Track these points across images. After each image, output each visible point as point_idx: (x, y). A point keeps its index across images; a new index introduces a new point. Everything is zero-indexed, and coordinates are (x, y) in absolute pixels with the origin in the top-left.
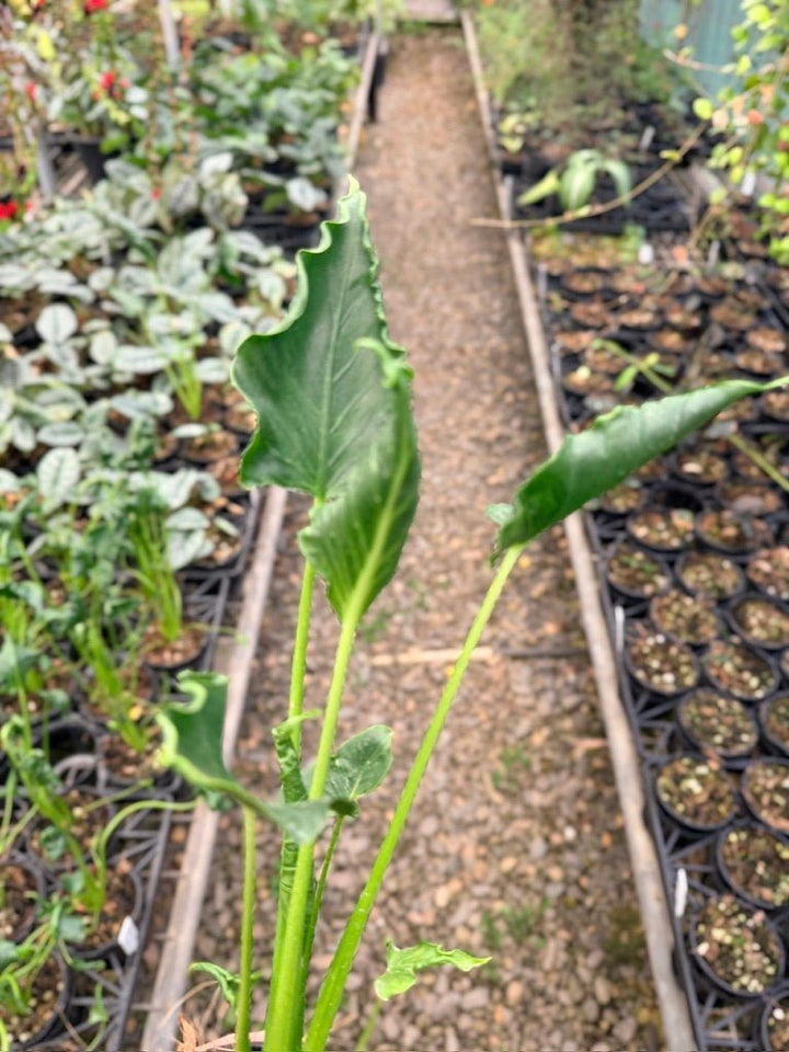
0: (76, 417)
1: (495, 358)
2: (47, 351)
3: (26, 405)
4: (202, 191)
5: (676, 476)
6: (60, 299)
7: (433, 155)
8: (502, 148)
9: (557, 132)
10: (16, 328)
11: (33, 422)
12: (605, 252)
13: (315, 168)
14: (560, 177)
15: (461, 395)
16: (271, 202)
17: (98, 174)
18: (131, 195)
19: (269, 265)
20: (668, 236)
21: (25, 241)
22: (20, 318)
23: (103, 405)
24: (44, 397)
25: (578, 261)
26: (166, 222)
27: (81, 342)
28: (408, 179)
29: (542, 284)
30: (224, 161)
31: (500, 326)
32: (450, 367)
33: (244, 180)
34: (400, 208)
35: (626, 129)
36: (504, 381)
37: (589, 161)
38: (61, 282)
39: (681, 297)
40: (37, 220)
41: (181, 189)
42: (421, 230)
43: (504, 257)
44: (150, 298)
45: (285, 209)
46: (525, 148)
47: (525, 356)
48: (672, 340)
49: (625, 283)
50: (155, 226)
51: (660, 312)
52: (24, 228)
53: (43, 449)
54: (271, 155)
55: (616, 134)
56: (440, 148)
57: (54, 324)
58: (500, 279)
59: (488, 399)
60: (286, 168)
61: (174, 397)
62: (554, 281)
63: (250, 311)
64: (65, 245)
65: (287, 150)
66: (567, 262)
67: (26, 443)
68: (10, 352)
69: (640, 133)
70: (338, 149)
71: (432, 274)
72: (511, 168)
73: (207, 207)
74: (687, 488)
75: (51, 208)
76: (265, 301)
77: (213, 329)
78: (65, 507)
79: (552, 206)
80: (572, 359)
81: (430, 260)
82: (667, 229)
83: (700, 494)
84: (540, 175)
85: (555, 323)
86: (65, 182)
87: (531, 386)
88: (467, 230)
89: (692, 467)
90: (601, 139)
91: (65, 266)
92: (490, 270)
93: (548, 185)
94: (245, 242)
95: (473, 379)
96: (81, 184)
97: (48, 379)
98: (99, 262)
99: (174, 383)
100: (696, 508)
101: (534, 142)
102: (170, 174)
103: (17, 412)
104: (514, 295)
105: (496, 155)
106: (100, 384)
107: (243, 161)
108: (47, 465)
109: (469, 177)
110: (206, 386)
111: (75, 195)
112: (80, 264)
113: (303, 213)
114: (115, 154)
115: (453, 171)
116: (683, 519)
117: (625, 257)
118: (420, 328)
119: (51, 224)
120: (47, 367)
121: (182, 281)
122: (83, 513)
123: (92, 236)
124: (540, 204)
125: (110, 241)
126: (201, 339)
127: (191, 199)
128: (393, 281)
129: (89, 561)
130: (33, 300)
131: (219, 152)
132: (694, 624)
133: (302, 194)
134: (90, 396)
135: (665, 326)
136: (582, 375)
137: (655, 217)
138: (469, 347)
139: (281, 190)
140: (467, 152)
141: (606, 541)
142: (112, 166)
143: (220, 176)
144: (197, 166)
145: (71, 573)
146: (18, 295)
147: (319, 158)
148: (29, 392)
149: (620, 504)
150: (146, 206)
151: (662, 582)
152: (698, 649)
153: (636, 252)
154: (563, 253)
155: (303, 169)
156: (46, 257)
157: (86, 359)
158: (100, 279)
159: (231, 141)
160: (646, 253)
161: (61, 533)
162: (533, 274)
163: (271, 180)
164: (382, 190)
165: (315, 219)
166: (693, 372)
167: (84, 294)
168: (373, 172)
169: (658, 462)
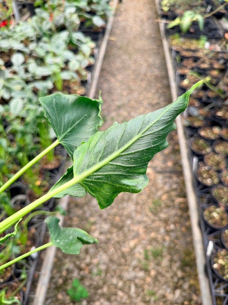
0: (23, 89)
1: (156, 78)
2: (15, 68)
3: (7, 85)
4: (65, 19)
5: (215, 116)
6: (19, 51)
7: (140, 14)
8: (162, 10)
9: (180, 6)
10: (6, 61)
11: (9, 89)
12: (194, 44)
13: (102, 13)
14: (181, 19)
15: (145, 89)
16: (88, 24)
17: (33, 14)
18: (42, 19)
19: (86, 43)
20: (214, 41)
21: (10, 34)
22: (6, 58)
23: (31, 86)
24: (13, 82)
25: (185, 47)
26: (54, 28)
27: (25, 66)
28: (131, 21)
29: (174, 54)
30: (73, 10)
31: (158, 68)
32: (142, 80)
33: (80, 16)
34: (128, 30)
35: (202, 6)
36: (159, 85)
37: (191, 14)
38: (20, 47)
39: (218, 60)
40: (14, 28)
41: (59, 18)
42: (134, 37)
43: (161, 46)
44: (47, 52)
45: (92, 26)
46: (169, 10)
47: (167, 77)
48: (215, 73)
49: (200, 54)
50: (50, 30)
51: (211, 64)
52: (9, 30)
53: (11, 98)
54: (88, 9)
55: (199, 8)
56: (141, 11)
57: (17, 59)
58: (158, 53)
59: (153, 91)
60: (93, 13)
61: (54, 84)
62: (178, 52)
63: (79, 57)
64: (22, 36)
65: (94, 7)
66: (181, 47)
67: (6, 96)
68: (3, 68)
69: (206, 7)
70: (110, 8)
71: (138, 51)
72: (165, 16)
73: (67, 24)
74: (217, 121)
75: (18, 24)
76: (84, 55)
77: (67, 62)
78: (17, 117)
79: (177, 29)
80: (183, 77)
81: (137, 47)
82: (213, 38)
83: (221, 123)
84: (174, 18)
85: (176, 67)
86: (23, 17)
87: (168, 87)
88: (149, 37)
89: (220, 114)
90: (194, 9)
91: (22, 42)
92: (156, 51)
93: (176, 22)
94: (78, 36)
95: (149, 83)
96: (28, 18)
97: (15, 77)
98: (32, 41)
99: (54, 79)
100: (220, 126)
101: (172, 9)
102: (56, 13)
103: (4, 87)
104: (164, 59)
105: (160, 12)
106: (30, 79)
107: (79, 10)
108: (13, 103)
109: (150, 21)
110: (64, 81)
111: (26, 20)
112: (26, 41)
113: (98, 28)
114: (39, 7)
115: (145, 19)
116: (216, 130)
117: (200, 46)
118: (133, 67)
119: (18, 29)
120: (15, 73)
121: (58, 47)
122: (23, 119)
123: (31, 33)
124: (173, 28)
125: (37, 35)
126: (63, 66)
127: (62, 21)
128: (126, 52)
129: (24, 134)
130: (11, 52)
131: (71, 6)
132: (218, 164)
133: (97, 21)
134: (27, 82)
135: (212, 69)
136: (186, 82)
137: (211, 34)
138: (149, 74)
139: (90, 20)
140: (150, 13)
141: (192, 136)
142: (37, 10)
143: (71, 14)
144: (64, 11)
145: (18, 137)
146: (6, 51)
147: (103, 10)
148: (8, 80)
149: (197, 124)
150: (47, 23)
151: (209, 150)
152: (219, 171)
153: (204, 45)
154: (180, 45)
155: (99, 14)
156: (16, 39)
157: (27, 71)
158: (32, 46)
159: (76, 4)
160: (207, 45)
161: (17, 126)
162: (171, 50)
163: (87, 16)
164: (123, 24)
165: (101, 30)
166: (221, 83)
167: (27, 50)
168: (120, 18)
169: (208, 112)
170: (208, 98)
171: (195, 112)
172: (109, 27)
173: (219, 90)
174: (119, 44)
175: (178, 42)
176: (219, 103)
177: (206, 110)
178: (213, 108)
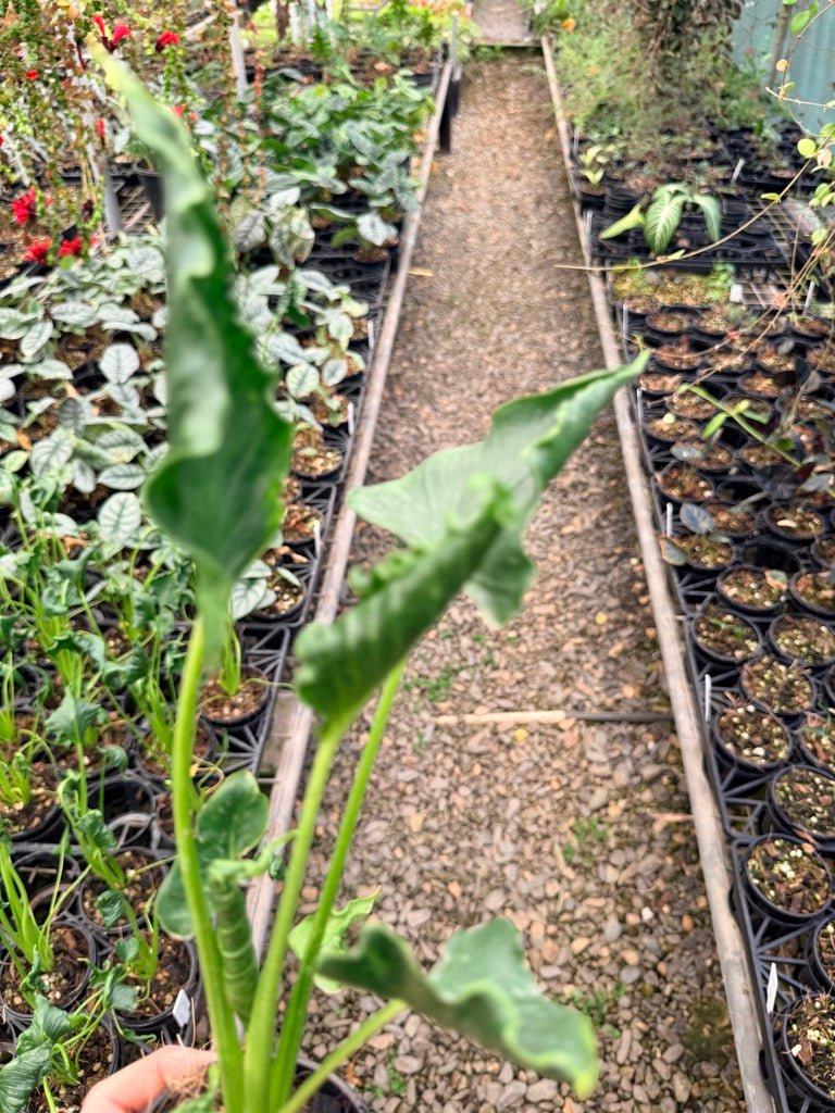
0: (137, 460)
2: (110, 390)
3: (86, 447)
4: (269, 225)
5: (770, 532)
6: (122, 337)
7: (508, 185)
8: (584, 180)
9: (642, 164)
10: (77, 366)
11: (94, 464)
12: (692, 291)
13: (386, 201)
14: (644, 211)
16: (340, 237)
19: (337, 303)
20: (760, 275)
21: (88, 277)
22: (79, 355)
24: (105, 438)
25: (663, 300)
27: (143, 381)
28: (482, 209)
30: (294, 195)
31: (577, 364)
33: (312, 214)
34: (473, 241)
35: (715, 160)
37: (676, 194)
38: (123, 319)
39: (775, 340)
40: (101, 254)
41: (248, 224)
43: (583, 292)
45: (355, 244)
46: (606, 181)
48: (764, 385)
49: (713, 324)
51: (751, 355)
52: (88, 263)
53: (105, 493)
54: (341, 188)
55: (705, 165)
56: (515, 178)
57: (117, 362)
58: (579, 319)
60: (356, 202)
62: (637, 320)
63: (317, 353)
64: (127, 280)
65: (357, 183)
66: (651, 300)
67: (86, 485)
68: (71, 392)
69: (731, 165)
70: (411, 181)
71: (506, 311)
72: (591, 202)
73: (274, 242)
74: (781, 545)
75: (115, 242)
76: (333, 341)
78: (126, 552)
79: (636, 244)
81: (503, 296)
82: (759, 266)
83: (794, 552)
84: (626, 210)
86: (129, 215)
87: (612, 430)
88: (544, 265)
90: (688, 172)
91: (127, 302)
92: (567, 307)
93: (632, 220)
94: (311, 280)
96: (145, 217)
97: (110, 420)
100: (791, 569)
101: (616, 174)
102: (238, 210)
103: (76, 454)
104: (594, 333)
105: (575, 187)
106: (161, 425)
107: (311, 195)
108: (108, 511)
109: (546, 210)
111: (139, 229)
112: (143, 301)
113: (374, 246)
115: (529, 202)
116: (776, 580)
117: (714, 295)
119: (114, 261)
120: (108, 407)
122: (144, 558)
123: (155, 272)
124: (622, 238)
127: (258, 234)
128: (464, 319)
129: (150, 611)
130: (95, 337)
131: (286, 186)
132: (788, 693)
133: (372, 229)
134: (152, 439)
135: (758, 370)
136: (667, 422)
137: (746, 253)
139: (353, 225)
140: (545, 184)
141: (692, 600)
143: (288, 210)
144: (266, 199)
145: (131, 623)
146: (80, 332)
147: (391, 191)
148: (90, 432)
149: (708, 561)
151: (754, 647)
152: (792, 720)
153: (727, 290)
154: (648, 291)
155: (374, 203)
156: (108, 293)
157: (149, 400)
158: (163, 317)
159: (300, 175)
160: (737, 292)
161: (119, 580)
162: (614, 314)
163: (341, 214)
164: (454, 222)
165: (385, 253)
166: (788, 420)
167: (147, 331)
168: (444, 205)
169: (750, 517)
170: (746, 468)
171: (703, 522)
172: (410, 240)
173: (783, 442)
174: (445, 292)
175: (637, 280)
176: (784, 490)
177: (741, 509)
178: (765, 502)
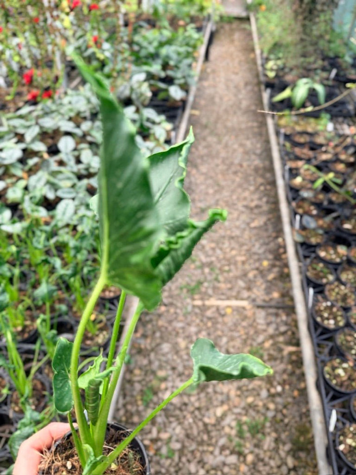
0: (73, 186)
1: (256, 170)
2: (62, 156)
3: (52, 180)
4: (132, 89)
5: (340, 229)
6: (68, 134)
7: (233, 77)
8: (266, 76)
9: (291, 70)
10: (49, 145)
11: (55, 187)
12: (311, 126)
13: (182, 81)
14: (292, 90)
15: (240, 186)
16: (162, 95)
19: (159, 124)
20: (340, 119)
21: (54, 108)
22: (50, 141)
23: (85, 182)
24: (60, 176)
25: (298, 129)
27: (76, 153)
28: (221, 88)
29: (282, 139)
30: (142, 76)
31: (260, 155)
32: (235, 173)
33: (151, 86)
34: (217, 100)
35: (324, 69)
36: (260, 180)
37: (307, 83)
38: (68, 126)
39: (346, 148)
40: (60, 98)
41: (123, 88)
42: (226, 111)
43: (263, 124)
45: (167, 99)
46: (277, 76)
47: (271, 169)
48: (341, 167)
49: (320, 140)
51: (336, 154)
52: (54, 102)
53: (59, 200)
54: (163, 74)
55: (319, 71)
56: (236, 74)
57: (66, 145)
58: (260, 134)
59: (252, 188)
60: (169, 81)
62: (287, 137)
63: (150, 144)
64: (71, 110)
65: (170, 73)
66: (293, 129)
67: (51, 196)
68: (46, 156)
69: (330, 71)
70: (193, 72)
71: (230, 130)
72: (269, 85)
73: (134, 97)
74: (344, 235)
75: (66, 93)
76: (157, 140)
78: (68, 225)
79: (288, 104)
80: (293, 172)
81: (229, 124)
82: (340, 116)
83: (350, 239)
84: (283, 88)
85: (286, 156)
86: (72, 82)
87: (273, 183)
88: (247, 111)
89: (347, 226)
90: (312, 74)
91: (70, 119)
92: (256, 130)
93: (286, 94)
94: (150, 113)
95: (246, 178)
96: (79, 84)
97: (62, 169)
98: (85, 118)
100: (348, 245)
101: (281, 74)
102: (119, 81)
103: (48, 182)
104: (268, 142)
105: (262, 79)
106: (84, 172)
107: (150, 77)
108: (61, 207)
109: (249, 88)
111: (76, 88)
112: (77, 119)
113: (175, 101)
115: (242, 84)
116: (342, 250)
117: (320, 128)
118: (223, 154)
119: (66, 100)
120: (61, 163)
122: (74, 228)
123: (82, 106)
124: (282, 102)
125: (91, 109)
127: (127, 93)
128: (212, 133)
129: (78, 250)
130: (56, 134)
131: (140, 72)
132: (345, 298)
133: (175, 93)
134: (80, 177)
135: (337, 160)
136: (298, 180)
137: (336, 110)
138: (245, 164)
139: (166, 90)
140: (248, 76)
141: (306, 257)
143: (140, 84)
144: (131, 78)
145: (69, 255)
146: (50, 131)
147: (184, 77)
148: (54, 174)
149: (313, 241)
151: (331, 278)
152: (346, 309)
153: (326, 126)
154: (292, 124)
155: (177, 82)
156: (63, 115)
157: (78, 161)
158: (86, 126)
159: (146, 68)
160: (330, 126)
161: (64, 236)
162: (277, 133)
163: (162, 85)
164: (209, 91)
165: (180, 104)
166: (350, 182)
167: (78, 132)
168: (205, 84)
169: (332, 223)
170: (331, 202)
171: (312, 224)
172: (191, 99)
173: (347, 192)
174: (204, 121)
175: (288, 120)
176: (347, 212)
177: (328, 219)
178: (338, 217)
